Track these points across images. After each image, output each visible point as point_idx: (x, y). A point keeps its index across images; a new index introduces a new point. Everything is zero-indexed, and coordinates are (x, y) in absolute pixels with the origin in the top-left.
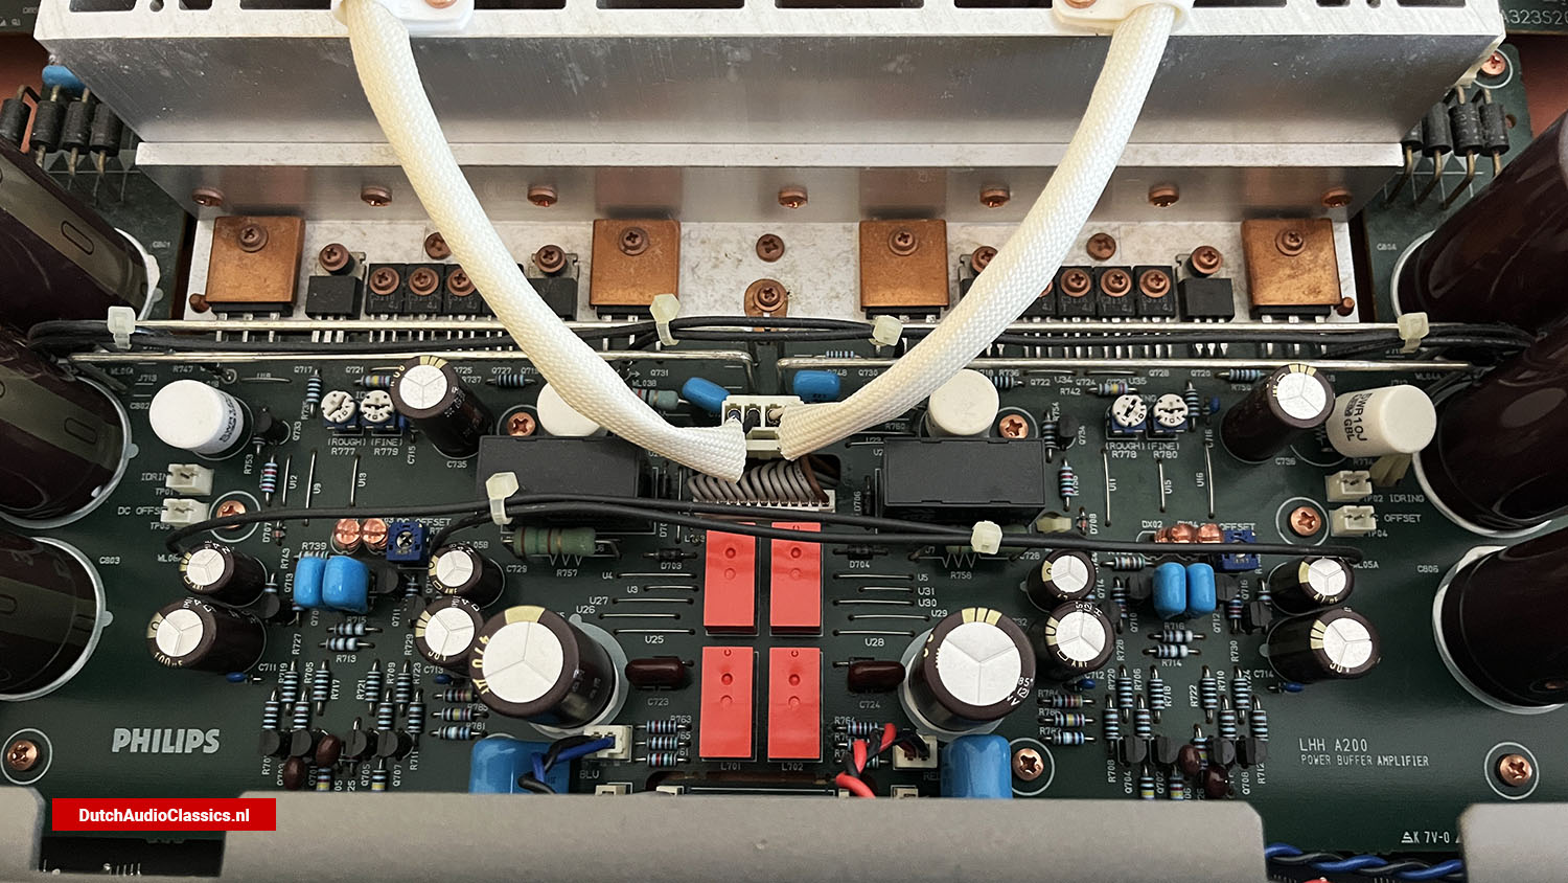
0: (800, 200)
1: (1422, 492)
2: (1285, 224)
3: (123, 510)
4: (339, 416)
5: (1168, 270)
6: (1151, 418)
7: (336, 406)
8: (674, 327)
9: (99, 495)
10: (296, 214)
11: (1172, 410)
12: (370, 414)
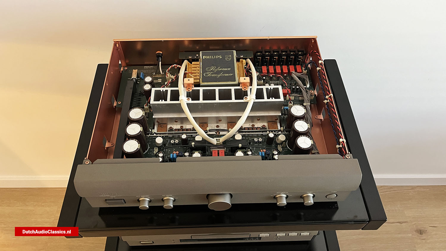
0: (221, 121)
1: (287, 148)
2: (272, 122)
3: (149, 153)
4: (173, 143)
5: (260, 127)
6: (258, 141)
7: (172, 142)
8: (209, 130)
9: (146, 151)
10: (166, 124)
11: (260, 140)
12: (176, 142)
